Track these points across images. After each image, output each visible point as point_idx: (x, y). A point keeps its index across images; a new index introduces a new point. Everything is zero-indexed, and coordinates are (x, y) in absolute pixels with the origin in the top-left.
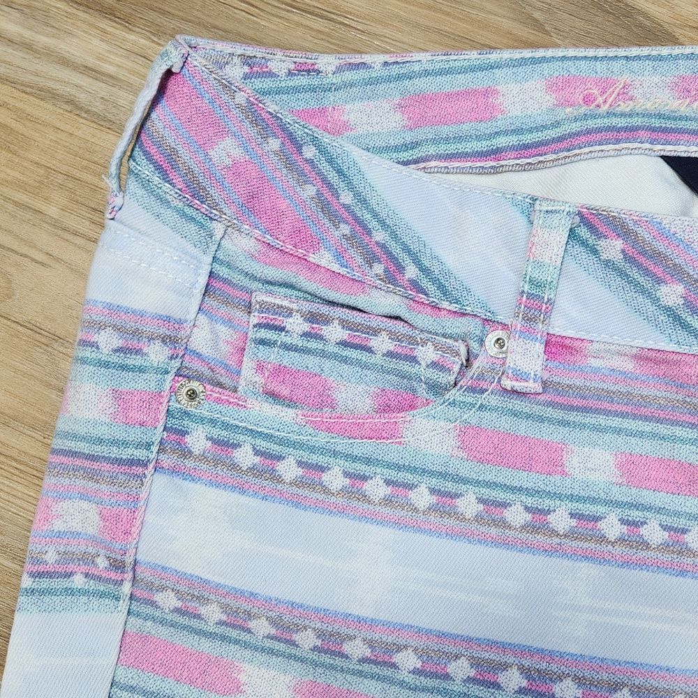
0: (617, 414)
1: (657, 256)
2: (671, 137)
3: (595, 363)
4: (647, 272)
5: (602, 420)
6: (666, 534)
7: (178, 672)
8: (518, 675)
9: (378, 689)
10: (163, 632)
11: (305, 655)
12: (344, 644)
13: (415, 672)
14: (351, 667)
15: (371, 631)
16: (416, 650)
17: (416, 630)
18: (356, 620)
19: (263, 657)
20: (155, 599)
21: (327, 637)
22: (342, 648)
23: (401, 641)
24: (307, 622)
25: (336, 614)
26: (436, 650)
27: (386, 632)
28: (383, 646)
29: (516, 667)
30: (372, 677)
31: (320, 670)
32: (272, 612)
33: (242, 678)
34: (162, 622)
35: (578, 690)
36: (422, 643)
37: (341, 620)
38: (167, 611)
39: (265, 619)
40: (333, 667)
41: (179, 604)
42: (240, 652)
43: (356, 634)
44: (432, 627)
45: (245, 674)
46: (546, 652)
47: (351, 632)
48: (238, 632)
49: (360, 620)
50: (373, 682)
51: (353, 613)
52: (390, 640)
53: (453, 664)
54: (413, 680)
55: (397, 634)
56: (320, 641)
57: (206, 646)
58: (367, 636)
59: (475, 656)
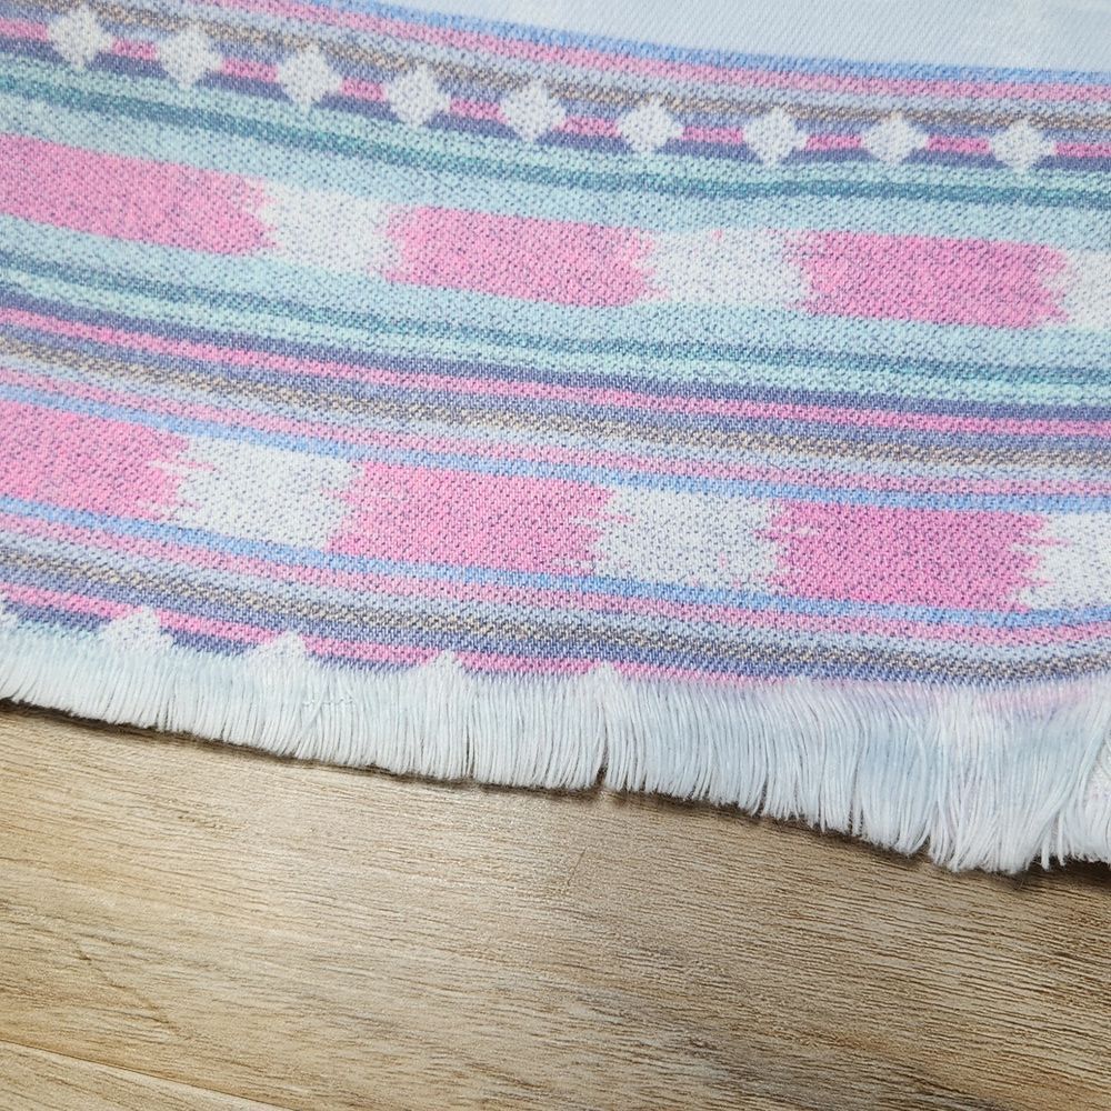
7: (113, 217)
8: (907, 129)
9: (588, 205)
10: (74, 128)
11: (412, 143)
12: (504, 102)
13: (672, 147)
14: (524, 158)
15: (564, 62)
16: (668, 101)
17: (666, 56)
18: (527, 37)
19: (315, 162)
20: (50, 36)
21: (464, 85)
22: (499, 113)
23: (633, 82)
24: (415, 50)
25: (479, 25)
26: (715, 97)
27: (598, 64)
28: (592, 96)
29: (900, 115)
30: (572, 182)
31: (450, 179)
32: (331, 28)
33: (266, 215)
34: (70, 100)
35: (1045, 143)
36: (681, 84)
37: (492, 39)
38: (79, 68)
39: (316, 49)
40: (480, 168)
41: (106, 42)
42: (259, 153)
43: (530, 73)
44: (700, 46)
45: (272, 205)
46: (965, 74)
47: (517, 67)
48: (252, 101)
49: (537, 40)
50: (577, 193)
51: (520, 21)
52: (607, 81)
53: (756, 122)
54: (669, 167)
55: (623, 66)
56: (448, 96)
57: (174, 145)
58: (555, 74)
59: (805, 103)
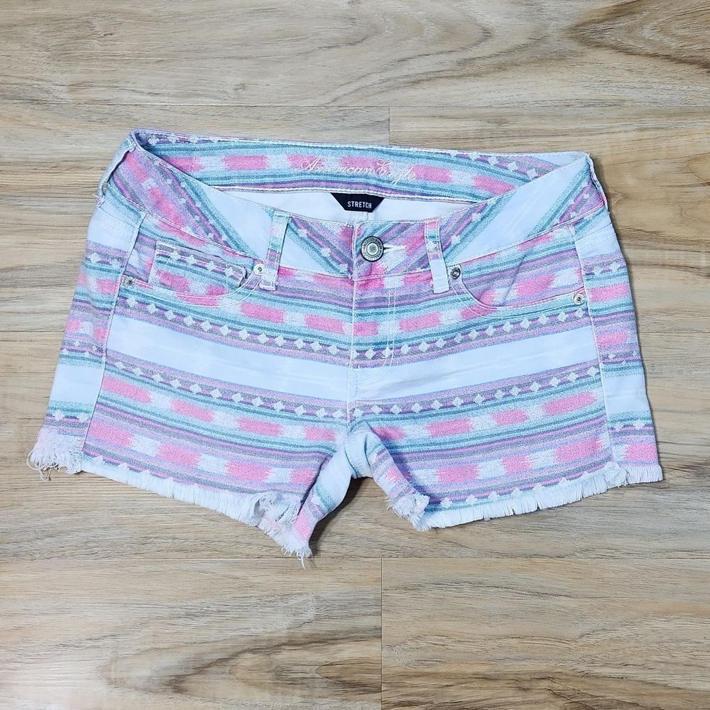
0: (306, 299)
1: (320, 237)
2: (335, 185)
3: (298, 278)
4: (317, 243)
5: (300, 301)
6: (321, 346)
7: (125, 393)
10: (119, 377)
11: (175, 390)
13: (220, 398)
14: (194, 396)
15: (202, 381)
16: (220, 389)
17: (219, 381)
19: (159, 390)
20: (115, 364)
21: (184, 383)
22: (190, 388)
24: (176, 376)
32: (162, 371)
33: (151, 397)
34: (119, 373)
38: (120, 369)
40: (186, 396)
41: (124, 367)
42: (150, 387)
43: (195, 382)
44: (226, 381)
45: (152, 395)
46: (272, 392)
47: (193, 381)
48: (148, 379)
49: (197, 377)
50: (202, 403)
51: (195, 373)
52: (209, 385)
53: (234, 395)
54: (219, 401)
55: (212, 383)
56: (181, 384)
57: (136, 384)
58: (200, 383)
59: (243, 392)
